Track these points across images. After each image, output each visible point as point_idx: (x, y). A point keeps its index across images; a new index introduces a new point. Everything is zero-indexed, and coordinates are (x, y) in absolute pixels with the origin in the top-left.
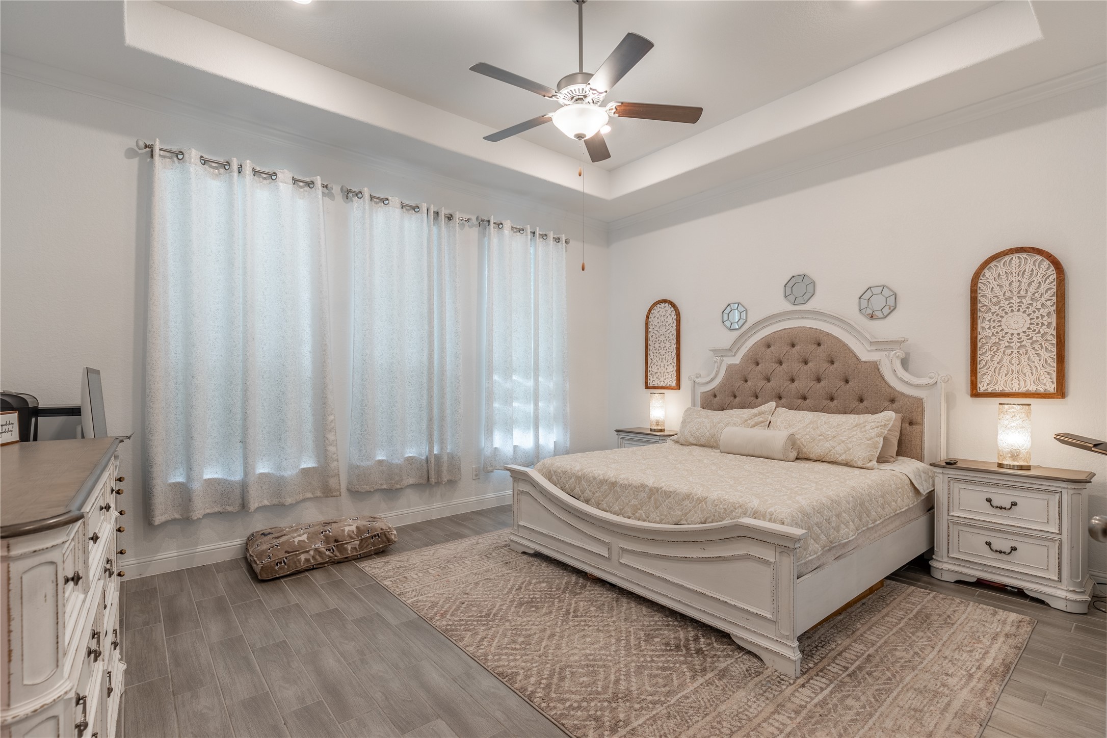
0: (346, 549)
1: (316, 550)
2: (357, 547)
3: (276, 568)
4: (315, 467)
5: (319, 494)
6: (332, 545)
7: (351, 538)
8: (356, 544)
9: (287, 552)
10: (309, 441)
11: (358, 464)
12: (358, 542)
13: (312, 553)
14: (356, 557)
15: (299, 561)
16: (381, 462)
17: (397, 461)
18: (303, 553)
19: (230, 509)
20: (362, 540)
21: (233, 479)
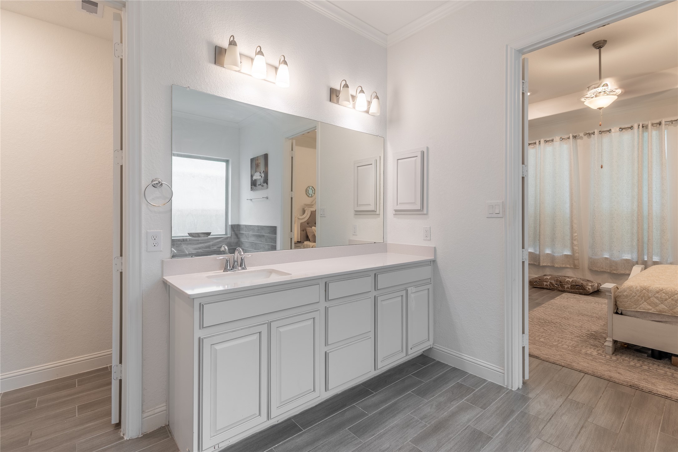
0: (564, 287)
1: (550, 282)
2: (570, 288)
3: (535, 283)
4: (570, 255)
5: (572, 266)
6: (559, 283)
7: (567, 283)
8: (569, 286)
9: (540, 280)
10: (568, 243)
11: (591, 257)
12: (570, 286)
13: (549, 283)
14: (569, 291)
15: (543, 284)
16: (606, 258)
17: (616, 259)
18: (545, 282)
19: (535, 263)
20: (571, 285)
21: (536, 253)
